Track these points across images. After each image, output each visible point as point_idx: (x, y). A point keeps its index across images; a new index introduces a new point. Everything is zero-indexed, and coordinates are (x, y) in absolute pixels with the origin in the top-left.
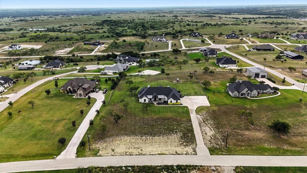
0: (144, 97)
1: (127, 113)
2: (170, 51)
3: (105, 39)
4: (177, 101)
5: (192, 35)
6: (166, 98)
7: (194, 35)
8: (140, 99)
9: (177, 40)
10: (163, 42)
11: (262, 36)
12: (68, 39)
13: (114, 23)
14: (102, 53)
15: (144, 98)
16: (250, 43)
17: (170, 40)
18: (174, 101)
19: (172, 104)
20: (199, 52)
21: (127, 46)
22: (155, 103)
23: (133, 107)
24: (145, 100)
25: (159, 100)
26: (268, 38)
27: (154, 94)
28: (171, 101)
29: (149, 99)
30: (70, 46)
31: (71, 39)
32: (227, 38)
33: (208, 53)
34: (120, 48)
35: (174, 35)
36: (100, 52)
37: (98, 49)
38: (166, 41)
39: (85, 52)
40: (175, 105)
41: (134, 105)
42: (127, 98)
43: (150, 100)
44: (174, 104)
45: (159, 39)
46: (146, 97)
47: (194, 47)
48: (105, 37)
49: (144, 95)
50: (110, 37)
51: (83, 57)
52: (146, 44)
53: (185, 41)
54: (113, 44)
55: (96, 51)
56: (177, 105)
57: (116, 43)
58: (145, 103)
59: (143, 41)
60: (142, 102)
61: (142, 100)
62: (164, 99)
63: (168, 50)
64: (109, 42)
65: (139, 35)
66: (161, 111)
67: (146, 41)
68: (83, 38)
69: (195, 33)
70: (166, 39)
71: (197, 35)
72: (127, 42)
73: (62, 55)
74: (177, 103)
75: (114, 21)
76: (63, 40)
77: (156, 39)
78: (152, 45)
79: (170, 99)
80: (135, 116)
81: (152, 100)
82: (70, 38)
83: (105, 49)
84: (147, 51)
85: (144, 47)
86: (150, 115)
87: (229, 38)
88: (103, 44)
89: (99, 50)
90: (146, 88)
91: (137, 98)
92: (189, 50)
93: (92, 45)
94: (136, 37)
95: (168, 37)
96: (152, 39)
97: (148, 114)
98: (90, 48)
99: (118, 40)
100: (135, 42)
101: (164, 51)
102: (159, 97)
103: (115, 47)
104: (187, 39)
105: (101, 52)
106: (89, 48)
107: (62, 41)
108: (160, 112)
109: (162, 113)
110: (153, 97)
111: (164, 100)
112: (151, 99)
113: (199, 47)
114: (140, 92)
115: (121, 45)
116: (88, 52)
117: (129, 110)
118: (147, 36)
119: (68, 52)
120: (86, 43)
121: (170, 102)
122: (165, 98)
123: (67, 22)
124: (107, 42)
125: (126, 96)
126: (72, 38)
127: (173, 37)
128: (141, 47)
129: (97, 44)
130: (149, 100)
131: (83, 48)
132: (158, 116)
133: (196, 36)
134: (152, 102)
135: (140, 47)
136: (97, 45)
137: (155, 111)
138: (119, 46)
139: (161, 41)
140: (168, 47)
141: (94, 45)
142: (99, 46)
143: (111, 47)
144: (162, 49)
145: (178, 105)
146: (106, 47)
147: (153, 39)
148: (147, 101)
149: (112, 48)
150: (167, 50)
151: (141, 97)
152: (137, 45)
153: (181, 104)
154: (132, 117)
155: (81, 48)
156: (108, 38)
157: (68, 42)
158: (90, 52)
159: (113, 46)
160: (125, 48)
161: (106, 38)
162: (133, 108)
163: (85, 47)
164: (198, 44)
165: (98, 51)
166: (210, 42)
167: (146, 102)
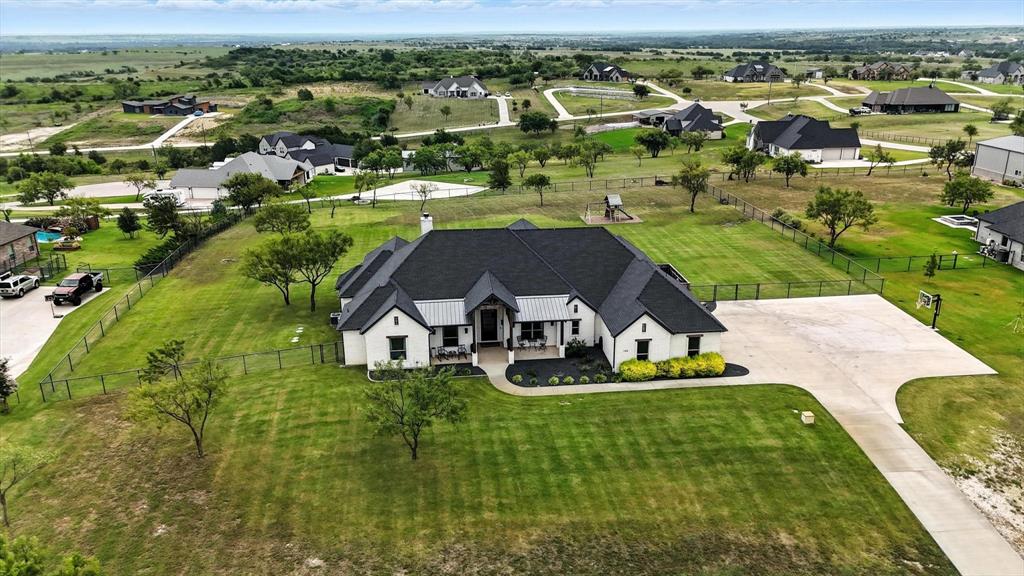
0: (389, 319)
1: (200, 498)
2: (508, 129)
3: (224, 95)
4: (694, 343)
5: (591, 72)
6: (586, 315)
7: (596, 72)
8: (350, 339)
9: (533, 93)
10: (474, 98)
11: (869, 70)
12: (57, 96)
13: (274, 57)
14: (198, 141)
15: (390, 324)
16: (838, 94)
17: (504, 94)
18: (667, 346)
19: (651, 370)
20: (635, 128)
21: (317, 114)
22: (495, 369)
23: (276, 416)
24: (398, 345)
25: (525, 336)
26: (894, 77)
27: (484, 288)
28: (643, 347)
29: (432, 330)
30: (59, 118)
31: (73, 96)
32: (735, 81)
33: (684, 124)
34: (288, 123)
35: (517, 76)
36: (192, 136)
37: (186, 128)
38: (486, 95)
39: (124, 139)
40: (683, 376)
41: (292, 396)
42: (240, 336)
43: (447, 343)
44: (676, 369)
45: (454, 88)
46: (403, 318)
47: (606, 112)
48: (225, 88)
49: (391, 301)
50: (244, 86)
51: (106, 156)
52: (401, 107)
53: (564, 93)
54: (256, 108)
55: (173, 136)
56: (698, 375)
57: (269, 102)
58: (400, 374)
59: (387, 96)
60: (371, 367)
61: (367, 348)
62: (568, 327)
63: (499, 125)
64: (240, 104)
65: (370, 79)
66: (566, 456)
67: (401, 96)
68: (129, 91)
69: (600, 67)
70: (484, 88)
71: (611, 71)
72: (313, 102)
73: (9, 151)
74: (703, 364)
75: (278, 51)
76: (36, 99)
77: (442, 89)
78: (426, 109)
79: (638, 325)
80: (281, 530)
81: (465, 339)
82: (67, 93)
83: (215, 125)
84: (407, 131)
85: (392, 116)
86: (458, 506)
87: (742, 81)
88: (213, 109)
89: (188, 131)
90: (400, 243)
91: (324, 333)
92: (589, 122)
93: (160, 111)
94: (358, 87)
95: (493, 84)
96: (426, 91)
97: (434, 505)
98: (149, 125)
99: (278, 94)
100: (349, 101)
101: (482, 127)
102: (530, 308)
103: (262, 120)
104: (572, 89)
105: (197, 136)
106: (141, 125)
107: (29, 103)
108: (559, 466)
109: (581, 470)
110: (470, 316)
111: (568, 336)
112: (450, 334)
113: (631, 110)
114: (351, 284)
115: (293, 108)
116: (137, 138)
117: (229, 454)
118: (404, 80)
119: (44, 139)
120: (134, 107)
121: (633, 353)
122: (576, 323)
123: (95, 61)
124: (231, 103)
125: (235, 317)
126: (79, 94)
127: (515, 82)
128: (376, 116)
129: (183, 107)
130: (439, 340)
131: (115, 125)
132: (551, 520)
133: (605, 77)
134: (463, 354)
135: (373, 118)
136: (185, 113)
137: (510, 451)
138: (281, 114)
139: (464, 94)
140: (498, 116)
141: (166, 114)
142: (191, 117)
143: (245, 119)
144: (470, 121)
145: (709, 374)
146: (222, 120)
147: (431, 91)
148: (418, 353)
149: (246, 123)
150: (496, 126)
151: (362, 321)
152: (363, 109)
153: (733, 370)
154: (243, 545)
155: (109, 124)
156: (238, 90)
157: (56, 107)
158: (143, 138)
159: (254, 117)
160: (306, 122)
161: (230, 91)
162: (273, 434)
163: (126, 120)
164: (621, 102)
165: (183, 135)
166: (668, 94)
167: (406, 364)
